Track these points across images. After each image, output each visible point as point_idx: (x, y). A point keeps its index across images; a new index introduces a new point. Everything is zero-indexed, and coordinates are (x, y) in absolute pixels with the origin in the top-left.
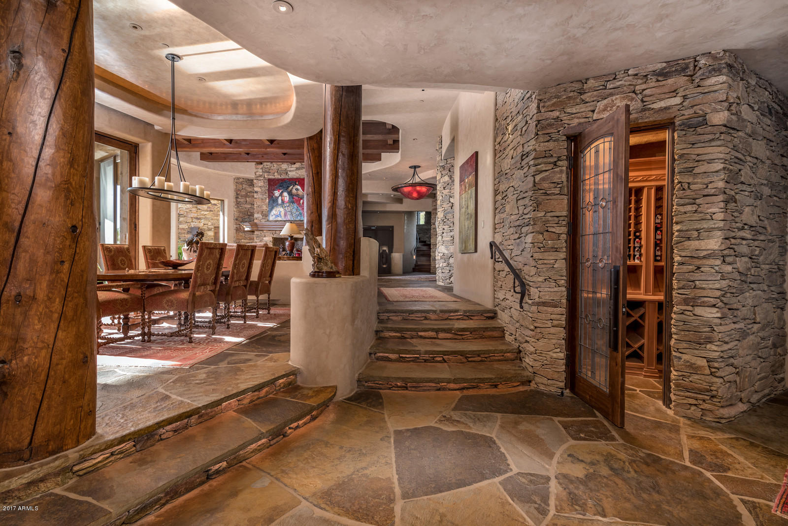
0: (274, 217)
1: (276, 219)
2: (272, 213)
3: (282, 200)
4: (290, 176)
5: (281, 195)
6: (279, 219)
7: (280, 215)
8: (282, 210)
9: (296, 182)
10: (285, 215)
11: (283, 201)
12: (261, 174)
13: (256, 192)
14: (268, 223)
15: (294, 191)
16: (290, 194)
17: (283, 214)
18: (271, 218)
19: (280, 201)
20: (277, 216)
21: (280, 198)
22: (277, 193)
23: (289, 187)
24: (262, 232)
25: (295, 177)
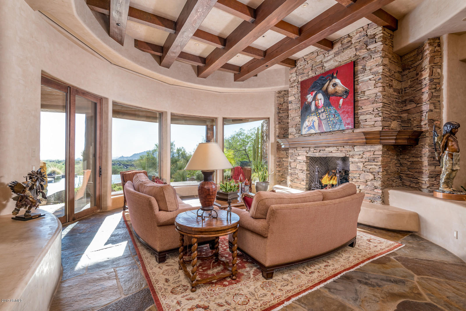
0: (307, 129)
1: (309, 132)
2: (305, 125)
3: (316, 105)
4: (327, 69)
5: (314, 98)
6: (313, 131)
7: (313, 126)
8: (315, 118)
9: (333, 74)
10: (320, 125)
11: (317, 107)
12: (295, 78)
13: (291, 102)
14: (302, 138)
15: (331, 89)
16: (326, 94)
17: (316, 124)
18: (304, 132)
19: (313, 107)
20: (310, 128)
21: (313, 103)
22: (310, 98)
23: (323, 85)
24: (295, 149)
25: (333, 67)
